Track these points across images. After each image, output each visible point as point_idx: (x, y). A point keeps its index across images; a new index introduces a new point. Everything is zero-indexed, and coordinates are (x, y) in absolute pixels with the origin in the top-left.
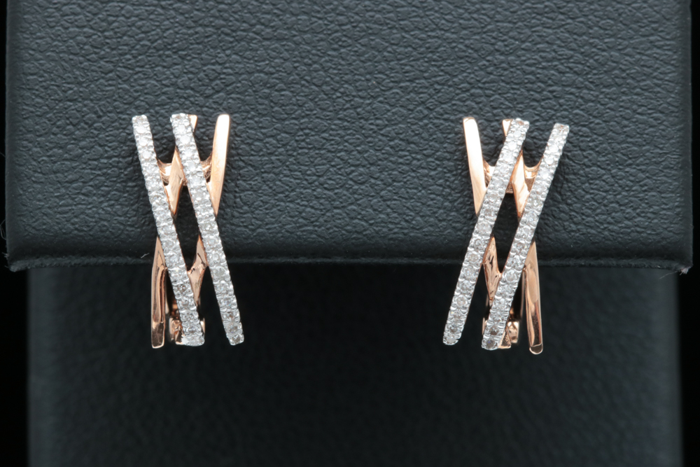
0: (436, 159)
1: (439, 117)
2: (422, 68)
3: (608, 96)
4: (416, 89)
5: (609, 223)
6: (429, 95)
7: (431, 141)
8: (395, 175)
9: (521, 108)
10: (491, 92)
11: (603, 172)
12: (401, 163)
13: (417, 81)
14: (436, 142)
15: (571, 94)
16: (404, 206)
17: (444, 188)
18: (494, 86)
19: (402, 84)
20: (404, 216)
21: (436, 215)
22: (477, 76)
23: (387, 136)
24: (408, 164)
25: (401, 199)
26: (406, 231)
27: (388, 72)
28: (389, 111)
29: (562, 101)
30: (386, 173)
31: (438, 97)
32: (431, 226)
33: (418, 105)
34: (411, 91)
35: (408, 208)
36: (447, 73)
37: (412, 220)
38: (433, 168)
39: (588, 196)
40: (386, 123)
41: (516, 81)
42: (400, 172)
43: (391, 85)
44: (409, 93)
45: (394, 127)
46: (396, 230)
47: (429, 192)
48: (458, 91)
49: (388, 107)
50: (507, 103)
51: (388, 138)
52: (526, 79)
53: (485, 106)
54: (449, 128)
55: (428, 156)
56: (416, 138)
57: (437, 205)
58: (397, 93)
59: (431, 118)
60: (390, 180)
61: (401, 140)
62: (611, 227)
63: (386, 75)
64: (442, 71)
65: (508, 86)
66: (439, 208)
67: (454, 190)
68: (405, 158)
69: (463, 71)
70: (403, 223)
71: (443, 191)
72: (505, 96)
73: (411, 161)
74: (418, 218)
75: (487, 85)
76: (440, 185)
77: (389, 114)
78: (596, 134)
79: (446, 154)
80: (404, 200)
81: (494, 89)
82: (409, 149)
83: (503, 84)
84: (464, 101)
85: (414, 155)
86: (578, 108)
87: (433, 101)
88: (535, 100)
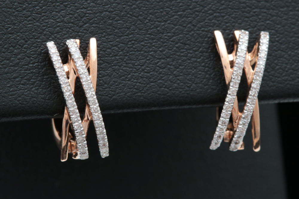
0: (200, 52)
1: (199, 29)
2: (189, 4)
3: (283, 13)
4: (186, 15)
5: (290, 81)
6: (193, 18)
7: (197, 43)
8: (180, 62)
9: (240, 22)
10: (224, 14)
11: (284, 53)
12: (182, 56)
13: (186, 11)
14: (199, 43)
15: (265, 12)
16: (186, 79)
17: (205, 67)
18: (225, 11)
19: (179, 13)
20: (187, 84)
21: (203, 82)
22: (216, 6)
23: (174, 42)
24: (186, 56)
25: (184, 75)
26: (188, 92)
27: (171, 7)
28: (173, 28)
29: (260, 17)
30: (175, 62)
31: (198, 19)
32: (201, 88)
33: (188, 24)
34: (184, 17)
35: (188, 80)
36: (201, 6)
37: (191, 86)
38: (199, 57)
39: (278, 67)
40: (173, 34)
41: (236, 8)
42: (182, 61)
43: (173, 14)
44: (183, 18)
45: (177, 37)
46: (183, 92)
47: (198, 70)
48: (207, 15)
49: (173, 26)
50: (233, 20)
51: (175, 43)
52: (242, 6)
53: (222, 22)
54: (205, 35)
55: (196, 51)
56: (188, 42)
57: (202, 77)
58: (177, 18)
59: (195, 31)
60: (178, 65)
61: (181, 43)
62: (291, 83)
63: (171, 9)
64: (199, 4)
65: (233, 11)
66: (204, 79)
67: (210, 68)
68: (184, 53)
69: (209, 4)
70: (186, 88)
71: (205, 69)
72: (232, 16)
73: (187, 55)
74: (194, 85)
75: (222, 11)
76: (203, 66)
77: (174, 29)
78: (279, 33)
79: (204, 49)
80: (186, 76)
81: (226, 12)
82: (185, 48)
83: (230, 10)
84: (211, 20)
85: (188, 51)
86: (268, 20)
87: (195, 21)
88: (247, 17)
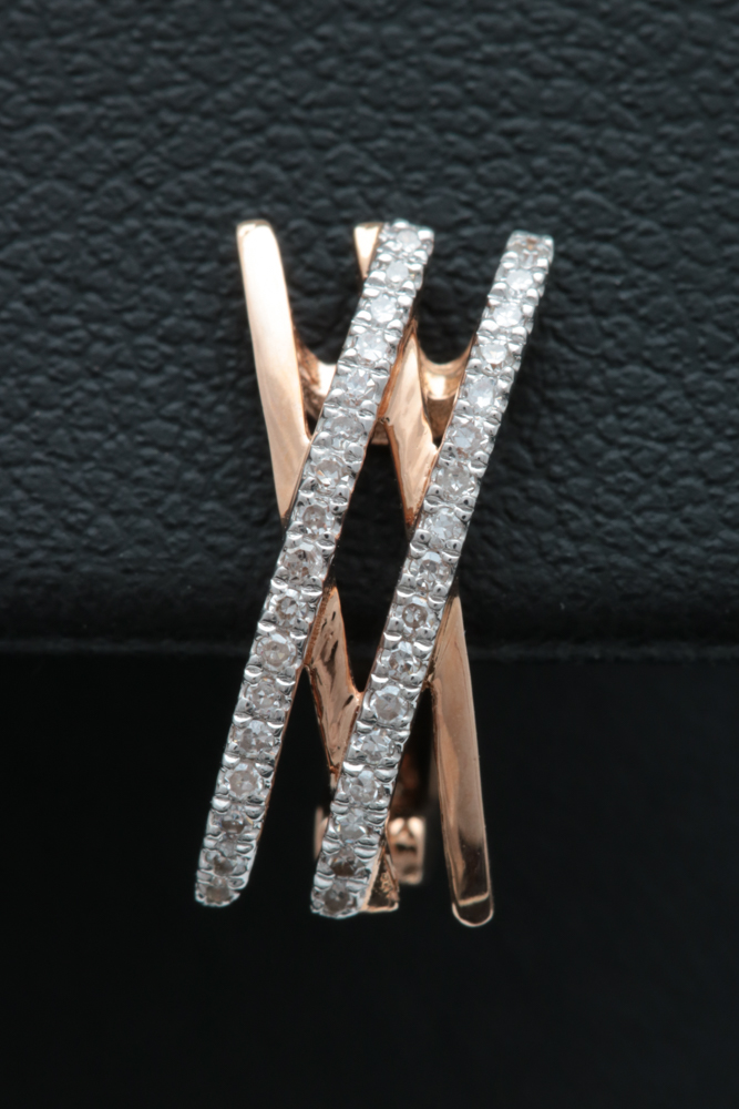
0: (163, 339)
1: (172, 208)
2: (125, 61)
3: (680, 148)
4: (105, 124)
5: (676, 537)
6: (144, 141)
7: (148, 282)
8: (38, 386)
9: (417, 182)
10: (330, 135)
11: (661, 379)
12: (56, 351)
13: (109, 100)
14: (162, 286)
15: (570, 140)
16: (64, 483)
17: (184, 427)
18: (336, 117)
19: (65, 110)
20: (64, 513)
21: (160, 510)
22: (287, 84)
23: (15, 268)
24: (77, 355)
25: (53, 460)
26: (67, 559)
27: (21, 73)
28: (21, 190)
29: (540, 162)
30: (11, 382)
31: (174, 149)
32: (145, 543)
33: (108, 174)
34: (90, 132)
35: (75, 489)
36: (197, 75)
37: (87, 524)
38: (152, 366)
39: (614, 455)
40: (15, 227)
41: (404, 101)
42: (53, 379)
43: (31, 110)
44: (83, 137)
45: (37, 241)
46: (39, 556)
47: (140, 438)
48: (230, 132)
49: (19, 178)
50: (375, 168)
51: (20, 275)
52: (436, 94)
53: (310, 176)
54: (202, 242)
55: (137, 329)
56: (103, 273)
57: (160, 481)
58: (48, 137)
59: (147, 214)
60: (23, 403)
61: (59, 279)
62: (680, 549)
63: (19, 81)
64: (184, 68)
65: (380, 116)
66: (169, 489)
67: (212, 432)
68: (70, 335)
69: (248, 71)
70: (60, 534)
71: (179, 436)
72: (371, 146)
73: (87, 346)
74: (106, 520)
75: (317, 113)
76: (173, 419)
77: (23, 199)
78: (639, 263)
79: (192, 325)
80: (64, 465)
81: (337, 124)
82: (81, 306)
83: (364, 110)
84: (249, 163)
85: (94, 327)
86: (587, 183)
87: (153, 159)
88: (459, 159)
